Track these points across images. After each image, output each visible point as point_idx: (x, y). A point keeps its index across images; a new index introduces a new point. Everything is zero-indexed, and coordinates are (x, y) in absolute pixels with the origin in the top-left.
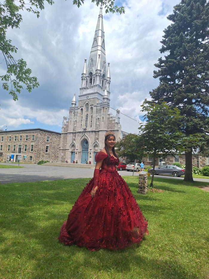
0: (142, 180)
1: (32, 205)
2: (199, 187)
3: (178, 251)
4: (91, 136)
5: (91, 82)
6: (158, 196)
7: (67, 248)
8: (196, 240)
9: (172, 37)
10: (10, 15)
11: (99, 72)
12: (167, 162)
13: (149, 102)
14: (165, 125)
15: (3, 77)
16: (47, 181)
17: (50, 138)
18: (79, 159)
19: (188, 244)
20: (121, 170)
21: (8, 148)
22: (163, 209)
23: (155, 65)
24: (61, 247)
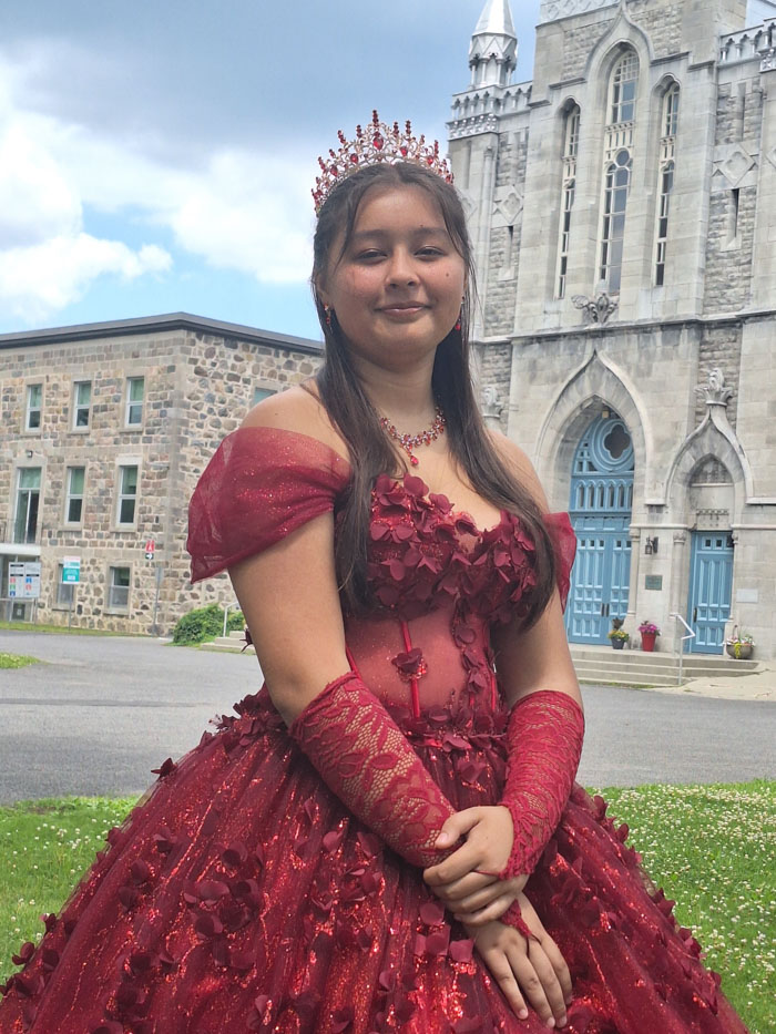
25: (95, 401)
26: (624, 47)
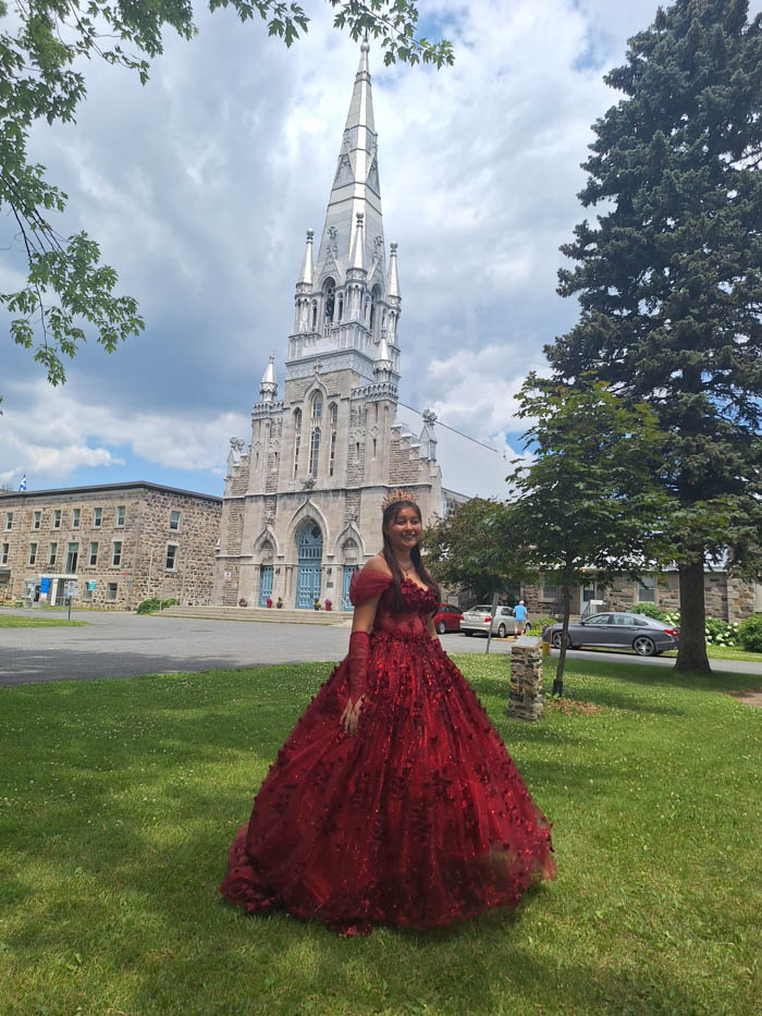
0: (523, 668)
1: (123, 762)
2: (734, 692)
3: (667, 933)
4: (330, 509)
5: (330, 314)
6: (583, 728)
7: (253, 924)
8: (733, 893)
9: (624, 146)
10: (42, 76)
11: (358, 276)
12: (612, 600)
13: (542, 384)
14: (606, 466)
15: (14, 298)
16: (174, 674)
17: (183, 515)
18: (288, 593)
19: (704, 909)
20: (443, 631)
21: (30, 554)
22: (603, 776)
23: (562, 249)
24: (233, 920)
25: (103, 516)
26: (317, 390)
